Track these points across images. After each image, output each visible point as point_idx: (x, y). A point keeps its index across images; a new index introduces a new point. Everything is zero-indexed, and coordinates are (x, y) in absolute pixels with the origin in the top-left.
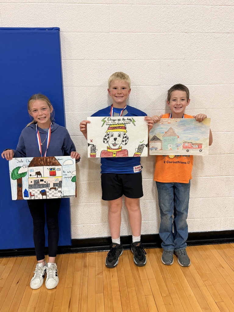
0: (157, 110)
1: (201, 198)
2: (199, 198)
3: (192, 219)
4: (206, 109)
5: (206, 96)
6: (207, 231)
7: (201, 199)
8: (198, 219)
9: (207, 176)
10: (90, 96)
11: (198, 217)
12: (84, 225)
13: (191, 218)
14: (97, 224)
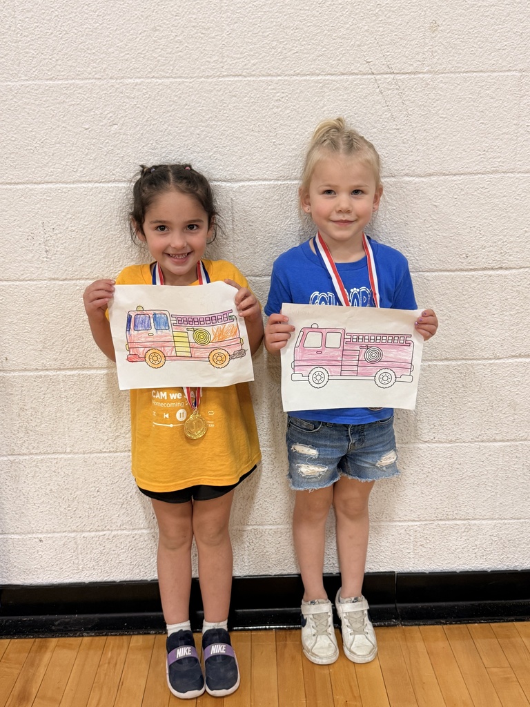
0: (313, 74)
1: (495, 441)
2: (489, 441)
3: (459, 522)
4: (521, 71)
5: (521, 16)
6: (519, 569)
7: (495, 444)
8: (484, 522)
9: (520, 356)
10: (29, 15)
11: (484, 513)
12: (40, 536)
13: (455, 519)
14: (93, 534)
